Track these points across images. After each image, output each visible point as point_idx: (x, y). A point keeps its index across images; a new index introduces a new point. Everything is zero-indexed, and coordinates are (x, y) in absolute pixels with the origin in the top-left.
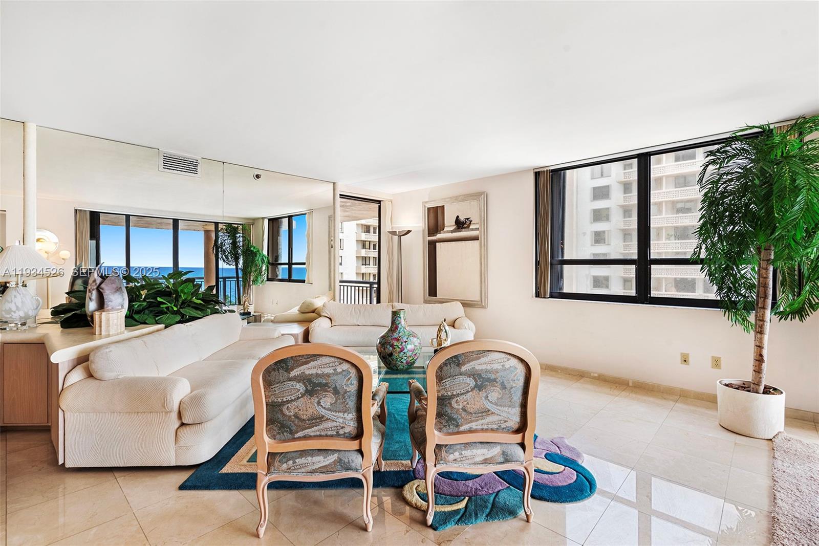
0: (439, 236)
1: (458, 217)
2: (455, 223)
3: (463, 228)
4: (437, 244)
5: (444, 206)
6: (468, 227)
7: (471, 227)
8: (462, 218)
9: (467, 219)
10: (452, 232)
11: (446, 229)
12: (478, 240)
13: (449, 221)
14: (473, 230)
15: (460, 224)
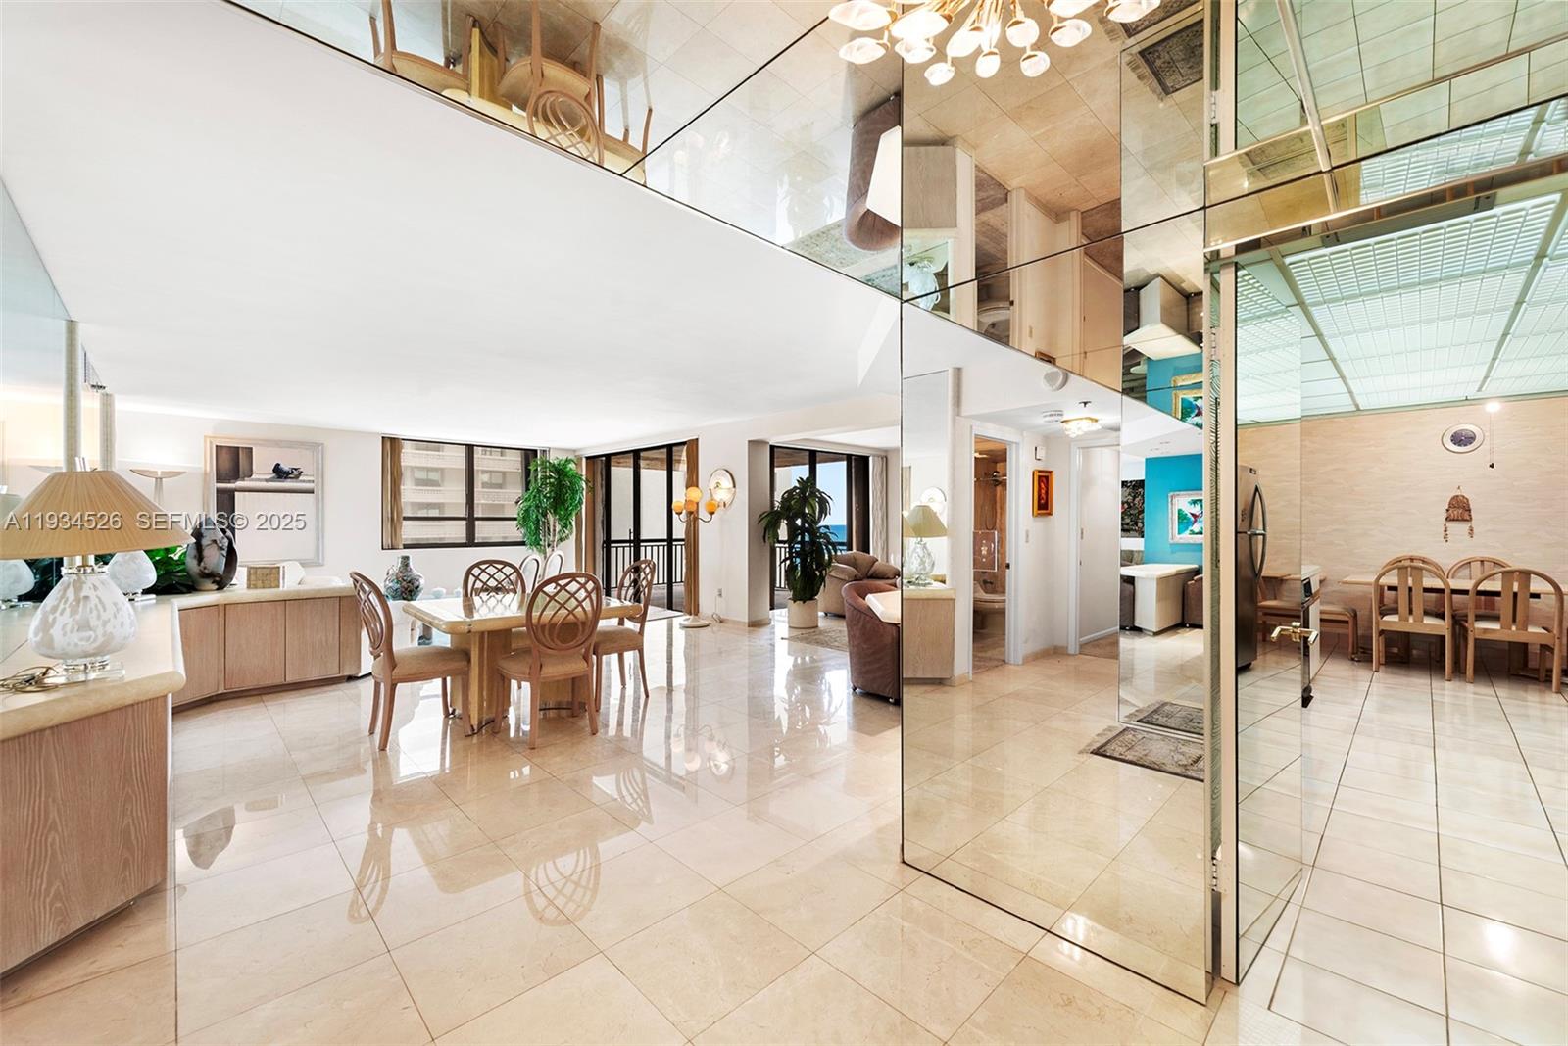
0: (239, 484)
1: (278, 465)
2: (274, 470)
3: (286, 478)
4: (236, 493)
5: (251, 449)
6: (297, 477)
7: (301, 478)
8: (285, 467)
9: (296, 469)
10: (267, 481)
11: (253, 477)
12: (313, 493)
13: (262, 465)
14: (301, 481)
15: (280, 473)
